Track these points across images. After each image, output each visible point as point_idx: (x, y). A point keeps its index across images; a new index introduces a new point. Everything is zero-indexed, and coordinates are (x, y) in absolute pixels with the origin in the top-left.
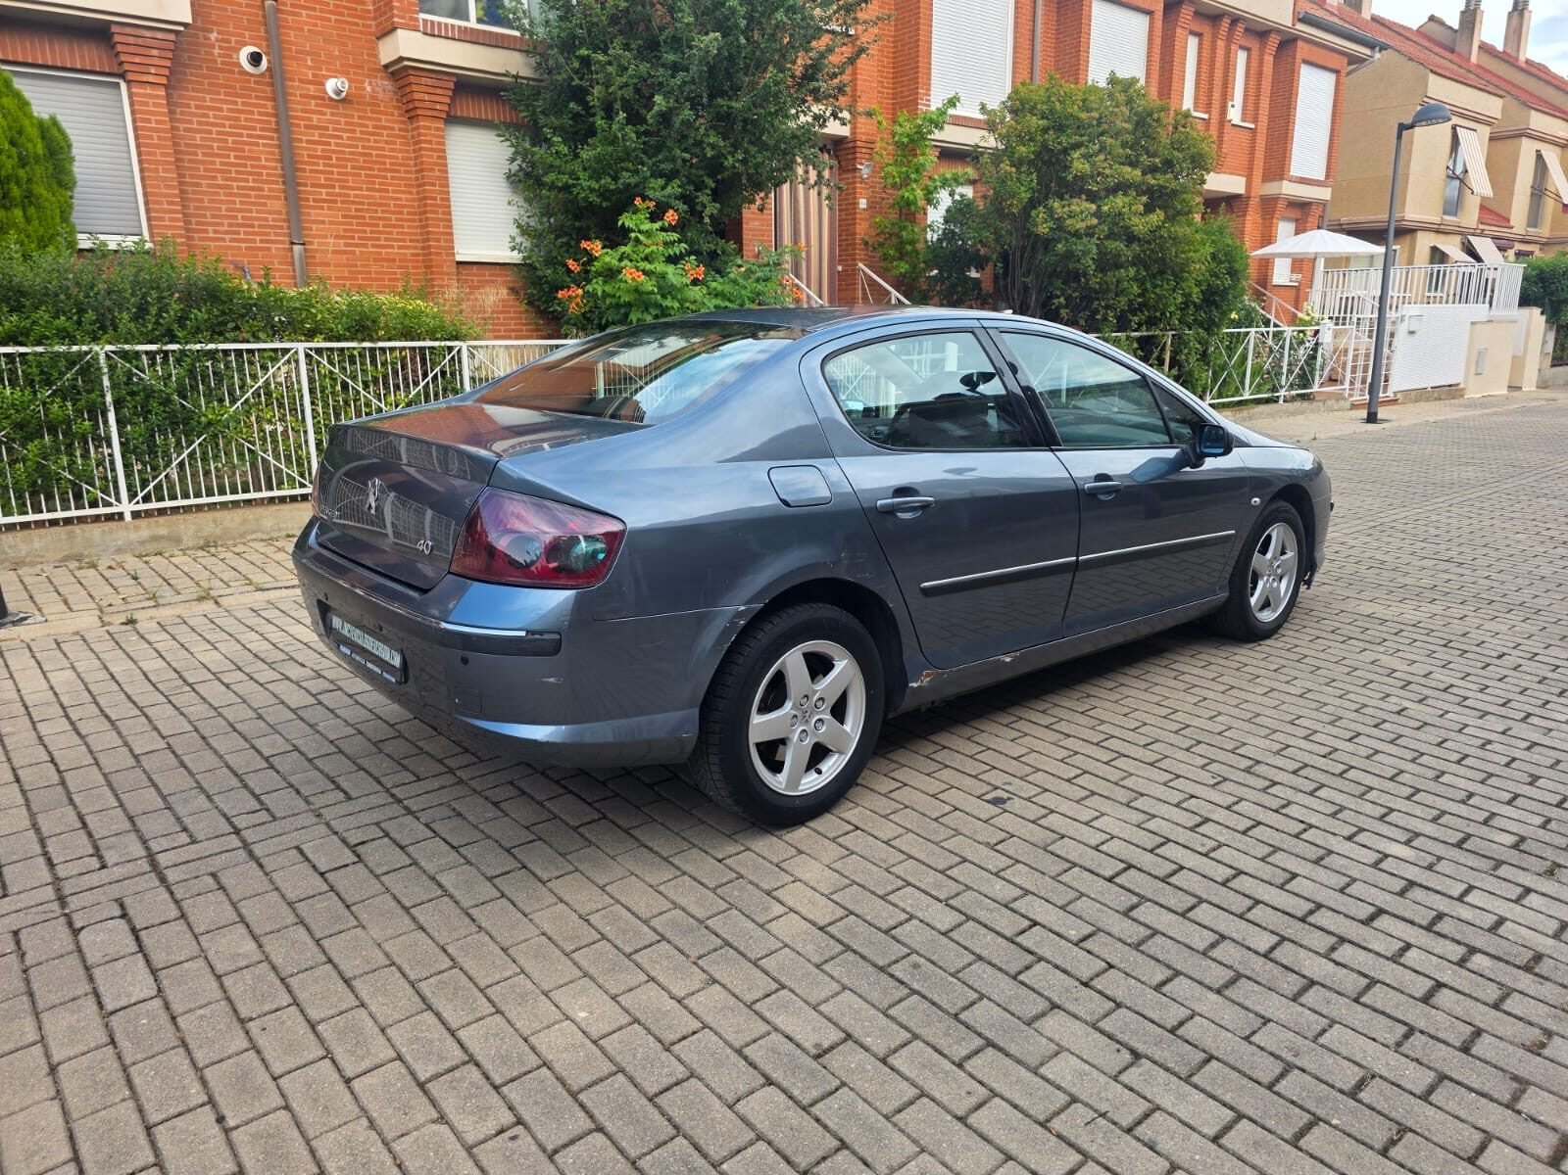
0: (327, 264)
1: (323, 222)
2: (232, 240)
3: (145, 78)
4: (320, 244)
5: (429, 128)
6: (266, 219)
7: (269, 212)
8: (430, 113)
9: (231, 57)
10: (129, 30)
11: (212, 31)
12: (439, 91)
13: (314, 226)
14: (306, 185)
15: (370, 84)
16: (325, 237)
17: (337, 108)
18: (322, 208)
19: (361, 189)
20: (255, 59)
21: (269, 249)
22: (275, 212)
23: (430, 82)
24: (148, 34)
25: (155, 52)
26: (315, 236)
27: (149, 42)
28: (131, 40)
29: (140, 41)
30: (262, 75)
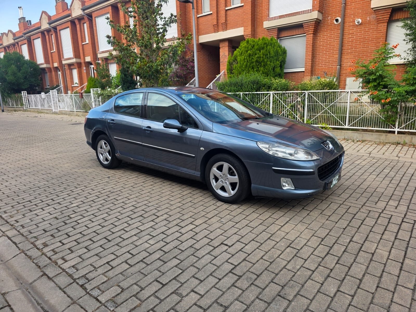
0: (347, 70)
1: (348, 59)
2: (325, 66)
3: (309, 33)
4: (346, 65)
5: (381, 26)
6: (333, 60)
7: (334, 58)
8: (382, 21)
9: (332, 21)
10: (306, 24)
11: (329, 17)
12: (385, 14)
13: (345, 60)
14: (345, 50)
15: (369, 17)
16: (348, 62)
17: (358, 27)
18: (348, 55)
19: (360, 48)
20: (337, 20)
21: (333, 67)
22: (336, 58)
23: (382, 12)
24: (309, 23)
25: (311, 27)
26: (345, 63)
27: (310, 25)
28: (306, 25)
29: (308, 25)
30: (339, 24)
